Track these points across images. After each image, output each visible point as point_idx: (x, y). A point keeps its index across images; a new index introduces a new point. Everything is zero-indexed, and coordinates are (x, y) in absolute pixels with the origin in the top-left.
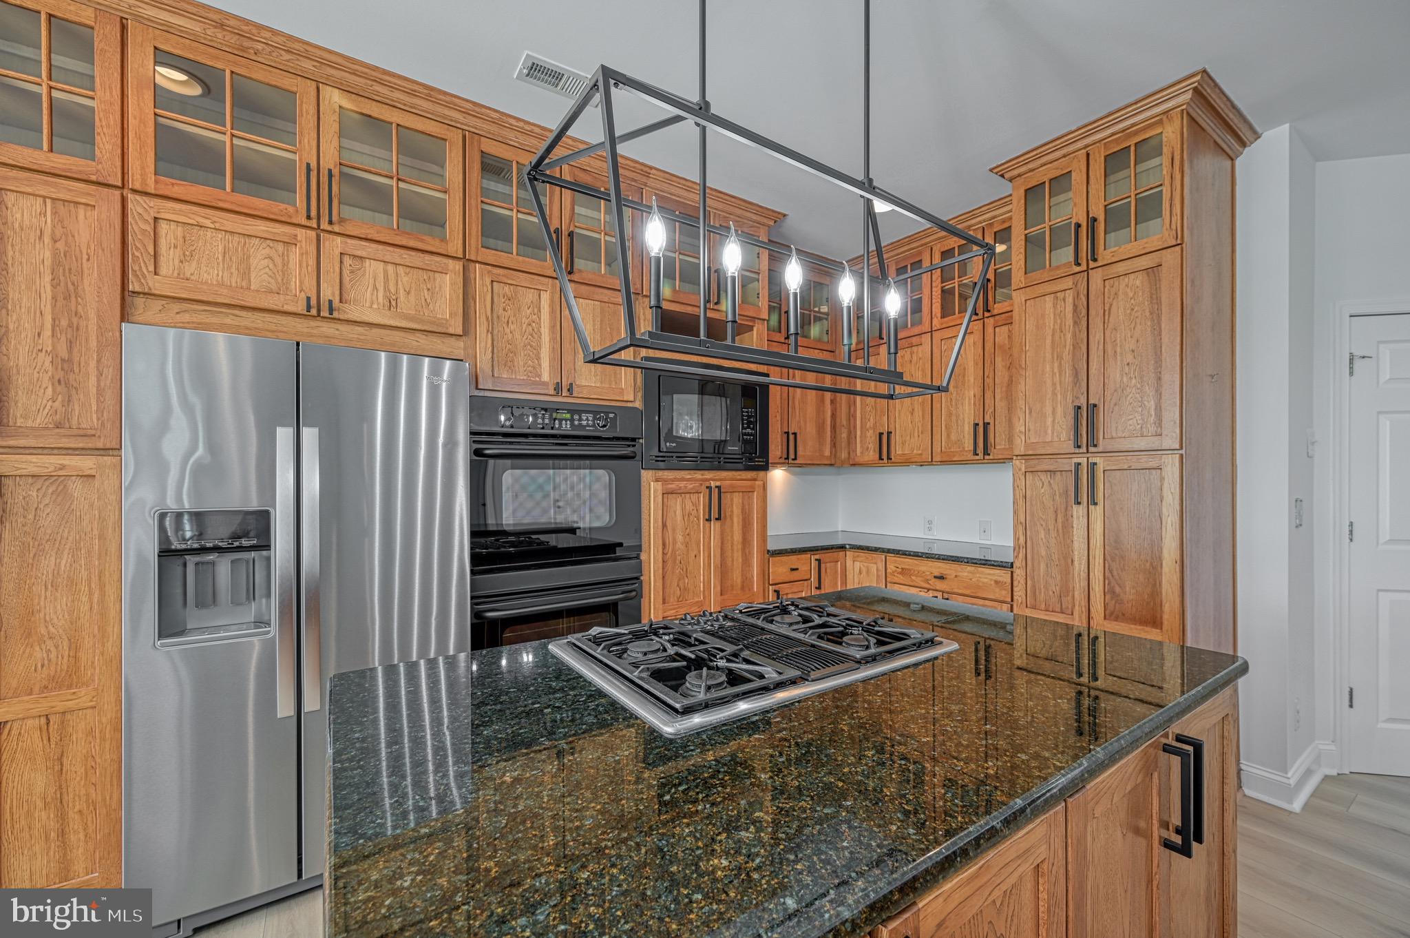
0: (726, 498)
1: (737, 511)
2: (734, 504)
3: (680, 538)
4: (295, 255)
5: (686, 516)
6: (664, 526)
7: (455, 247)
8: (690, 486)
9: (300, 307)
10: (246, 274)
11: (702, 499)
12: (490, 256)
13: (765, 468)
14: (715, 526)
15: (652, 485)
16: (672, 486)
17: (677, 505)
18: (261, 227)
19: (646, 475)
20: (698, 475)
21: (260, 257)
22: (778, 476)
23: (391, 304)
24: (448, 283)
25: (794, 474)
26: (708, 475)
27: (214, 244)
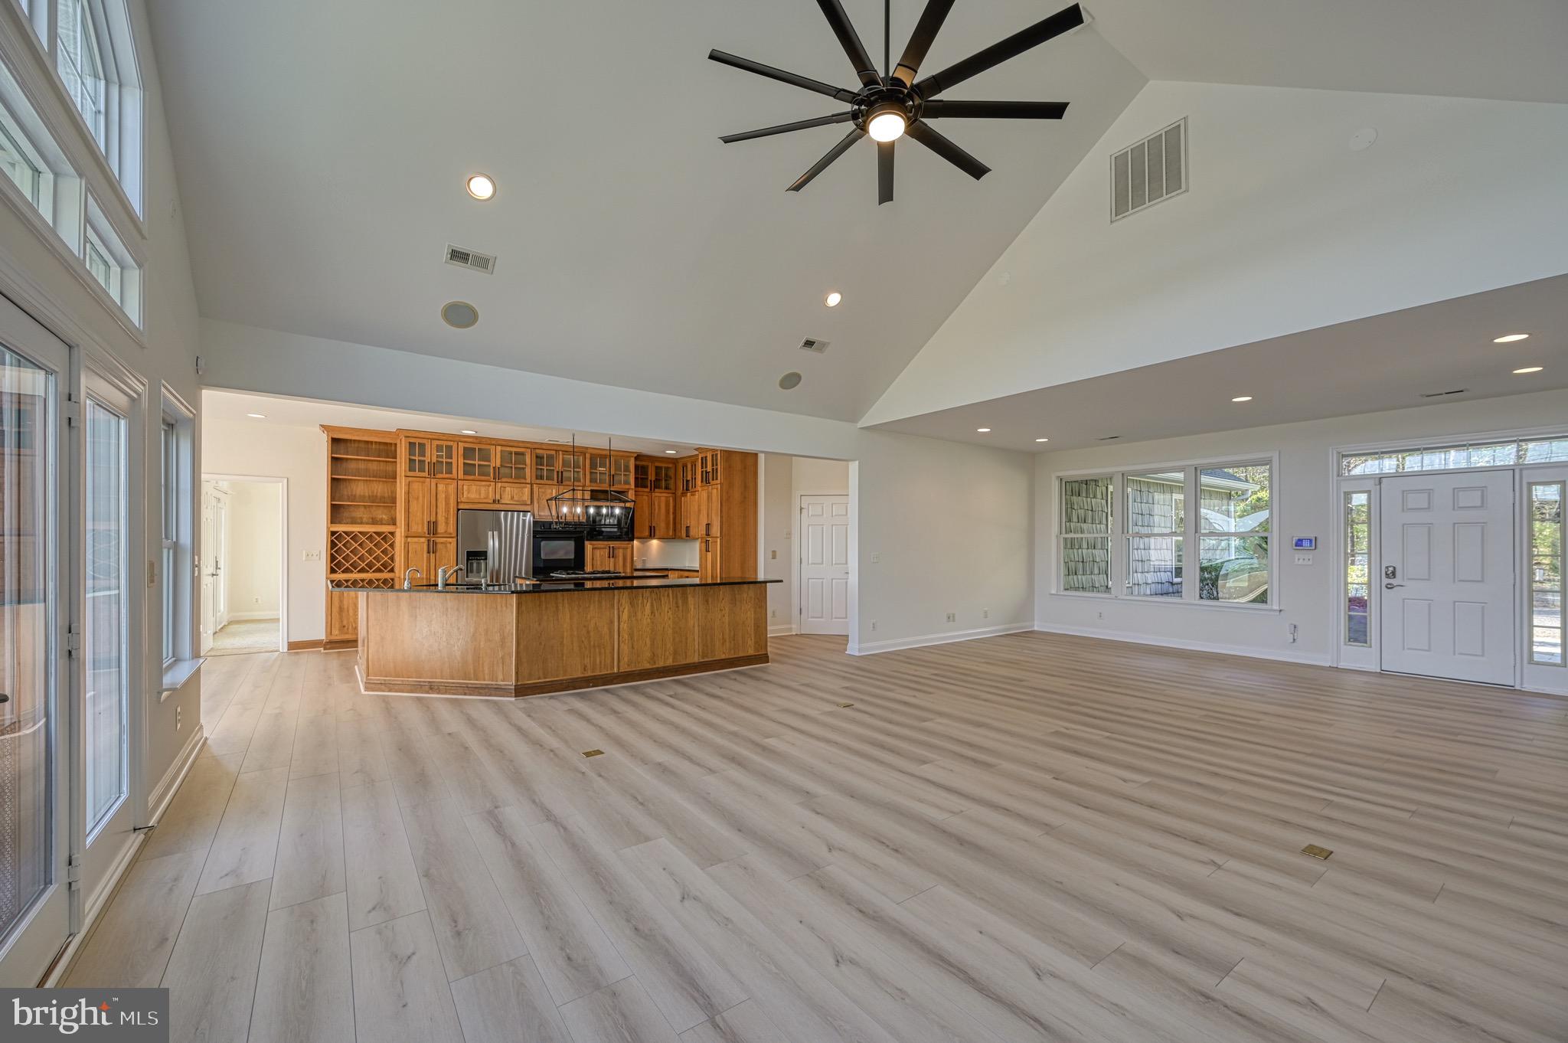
0: (616, 551)
1: (621, 555)
2: (620, 553)
3: (598, 563)
4: (491, 488)
5: (601, 556)
6: (593, 559)
7: (528, 481)
8: (602, 546)
9: (491, 501)
10: (480, 494)
11: (607, 551)
12: (538, 481)
13: (632, 540)
14: (612, 560)
15: (589, 546)
16: (596, 546)
17: (598, 552)
18: (484, 483)
19: (587, 543)
20: (606, 543)
21: (483, 490)
22: (636, 542)
23: (512, 498)
24: (527, 490)
25: (640, 542)
26: (610, 543)
27: (474, 488)
